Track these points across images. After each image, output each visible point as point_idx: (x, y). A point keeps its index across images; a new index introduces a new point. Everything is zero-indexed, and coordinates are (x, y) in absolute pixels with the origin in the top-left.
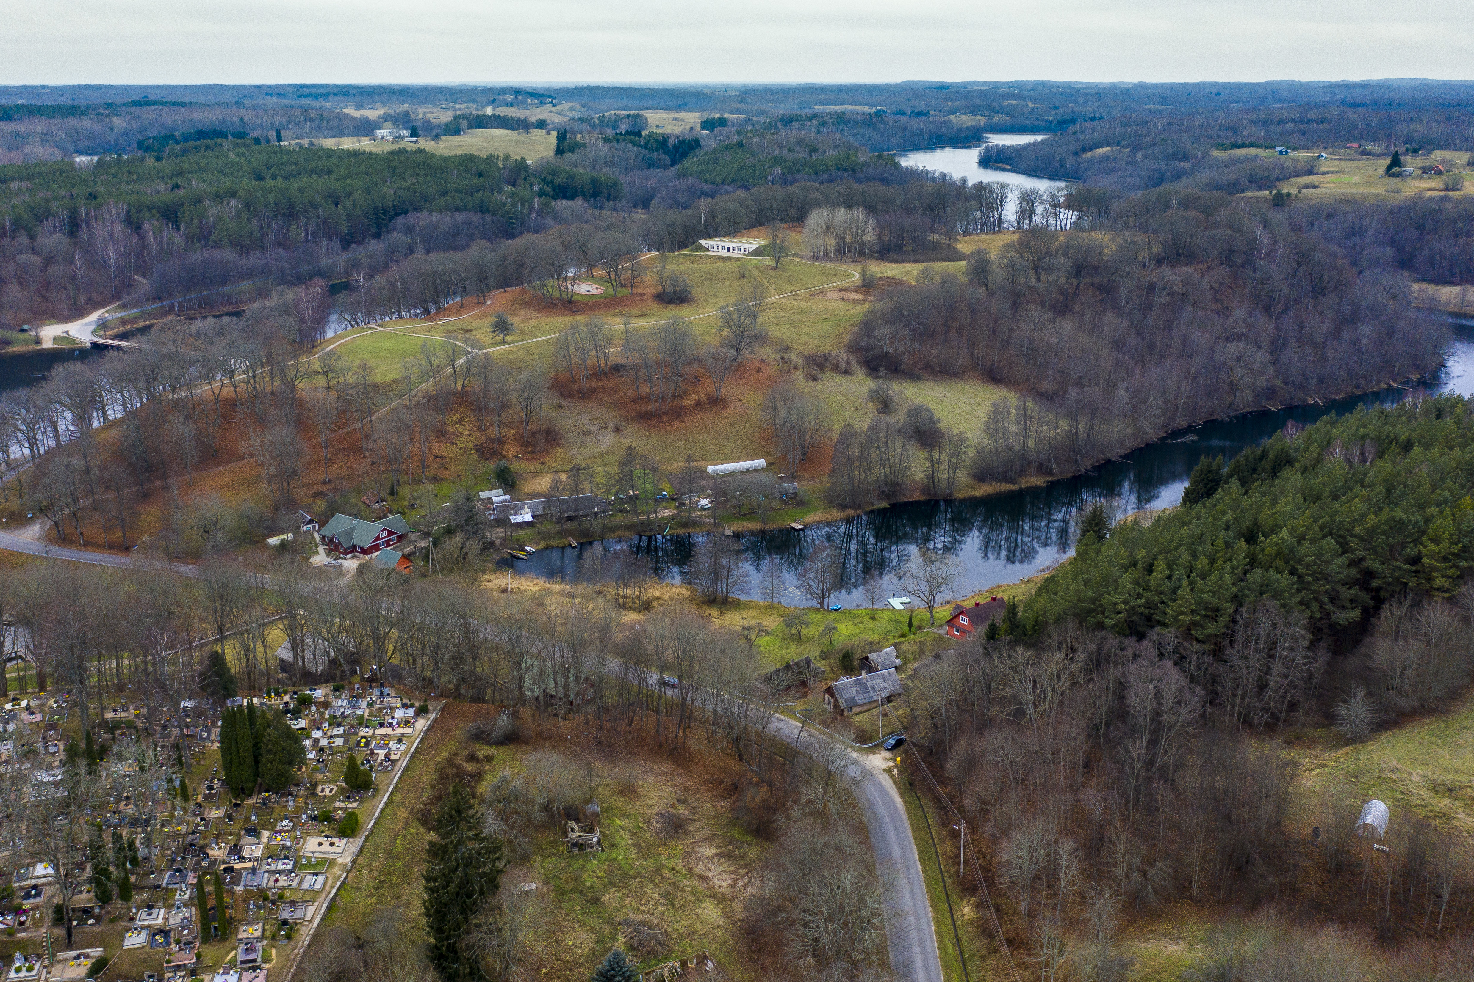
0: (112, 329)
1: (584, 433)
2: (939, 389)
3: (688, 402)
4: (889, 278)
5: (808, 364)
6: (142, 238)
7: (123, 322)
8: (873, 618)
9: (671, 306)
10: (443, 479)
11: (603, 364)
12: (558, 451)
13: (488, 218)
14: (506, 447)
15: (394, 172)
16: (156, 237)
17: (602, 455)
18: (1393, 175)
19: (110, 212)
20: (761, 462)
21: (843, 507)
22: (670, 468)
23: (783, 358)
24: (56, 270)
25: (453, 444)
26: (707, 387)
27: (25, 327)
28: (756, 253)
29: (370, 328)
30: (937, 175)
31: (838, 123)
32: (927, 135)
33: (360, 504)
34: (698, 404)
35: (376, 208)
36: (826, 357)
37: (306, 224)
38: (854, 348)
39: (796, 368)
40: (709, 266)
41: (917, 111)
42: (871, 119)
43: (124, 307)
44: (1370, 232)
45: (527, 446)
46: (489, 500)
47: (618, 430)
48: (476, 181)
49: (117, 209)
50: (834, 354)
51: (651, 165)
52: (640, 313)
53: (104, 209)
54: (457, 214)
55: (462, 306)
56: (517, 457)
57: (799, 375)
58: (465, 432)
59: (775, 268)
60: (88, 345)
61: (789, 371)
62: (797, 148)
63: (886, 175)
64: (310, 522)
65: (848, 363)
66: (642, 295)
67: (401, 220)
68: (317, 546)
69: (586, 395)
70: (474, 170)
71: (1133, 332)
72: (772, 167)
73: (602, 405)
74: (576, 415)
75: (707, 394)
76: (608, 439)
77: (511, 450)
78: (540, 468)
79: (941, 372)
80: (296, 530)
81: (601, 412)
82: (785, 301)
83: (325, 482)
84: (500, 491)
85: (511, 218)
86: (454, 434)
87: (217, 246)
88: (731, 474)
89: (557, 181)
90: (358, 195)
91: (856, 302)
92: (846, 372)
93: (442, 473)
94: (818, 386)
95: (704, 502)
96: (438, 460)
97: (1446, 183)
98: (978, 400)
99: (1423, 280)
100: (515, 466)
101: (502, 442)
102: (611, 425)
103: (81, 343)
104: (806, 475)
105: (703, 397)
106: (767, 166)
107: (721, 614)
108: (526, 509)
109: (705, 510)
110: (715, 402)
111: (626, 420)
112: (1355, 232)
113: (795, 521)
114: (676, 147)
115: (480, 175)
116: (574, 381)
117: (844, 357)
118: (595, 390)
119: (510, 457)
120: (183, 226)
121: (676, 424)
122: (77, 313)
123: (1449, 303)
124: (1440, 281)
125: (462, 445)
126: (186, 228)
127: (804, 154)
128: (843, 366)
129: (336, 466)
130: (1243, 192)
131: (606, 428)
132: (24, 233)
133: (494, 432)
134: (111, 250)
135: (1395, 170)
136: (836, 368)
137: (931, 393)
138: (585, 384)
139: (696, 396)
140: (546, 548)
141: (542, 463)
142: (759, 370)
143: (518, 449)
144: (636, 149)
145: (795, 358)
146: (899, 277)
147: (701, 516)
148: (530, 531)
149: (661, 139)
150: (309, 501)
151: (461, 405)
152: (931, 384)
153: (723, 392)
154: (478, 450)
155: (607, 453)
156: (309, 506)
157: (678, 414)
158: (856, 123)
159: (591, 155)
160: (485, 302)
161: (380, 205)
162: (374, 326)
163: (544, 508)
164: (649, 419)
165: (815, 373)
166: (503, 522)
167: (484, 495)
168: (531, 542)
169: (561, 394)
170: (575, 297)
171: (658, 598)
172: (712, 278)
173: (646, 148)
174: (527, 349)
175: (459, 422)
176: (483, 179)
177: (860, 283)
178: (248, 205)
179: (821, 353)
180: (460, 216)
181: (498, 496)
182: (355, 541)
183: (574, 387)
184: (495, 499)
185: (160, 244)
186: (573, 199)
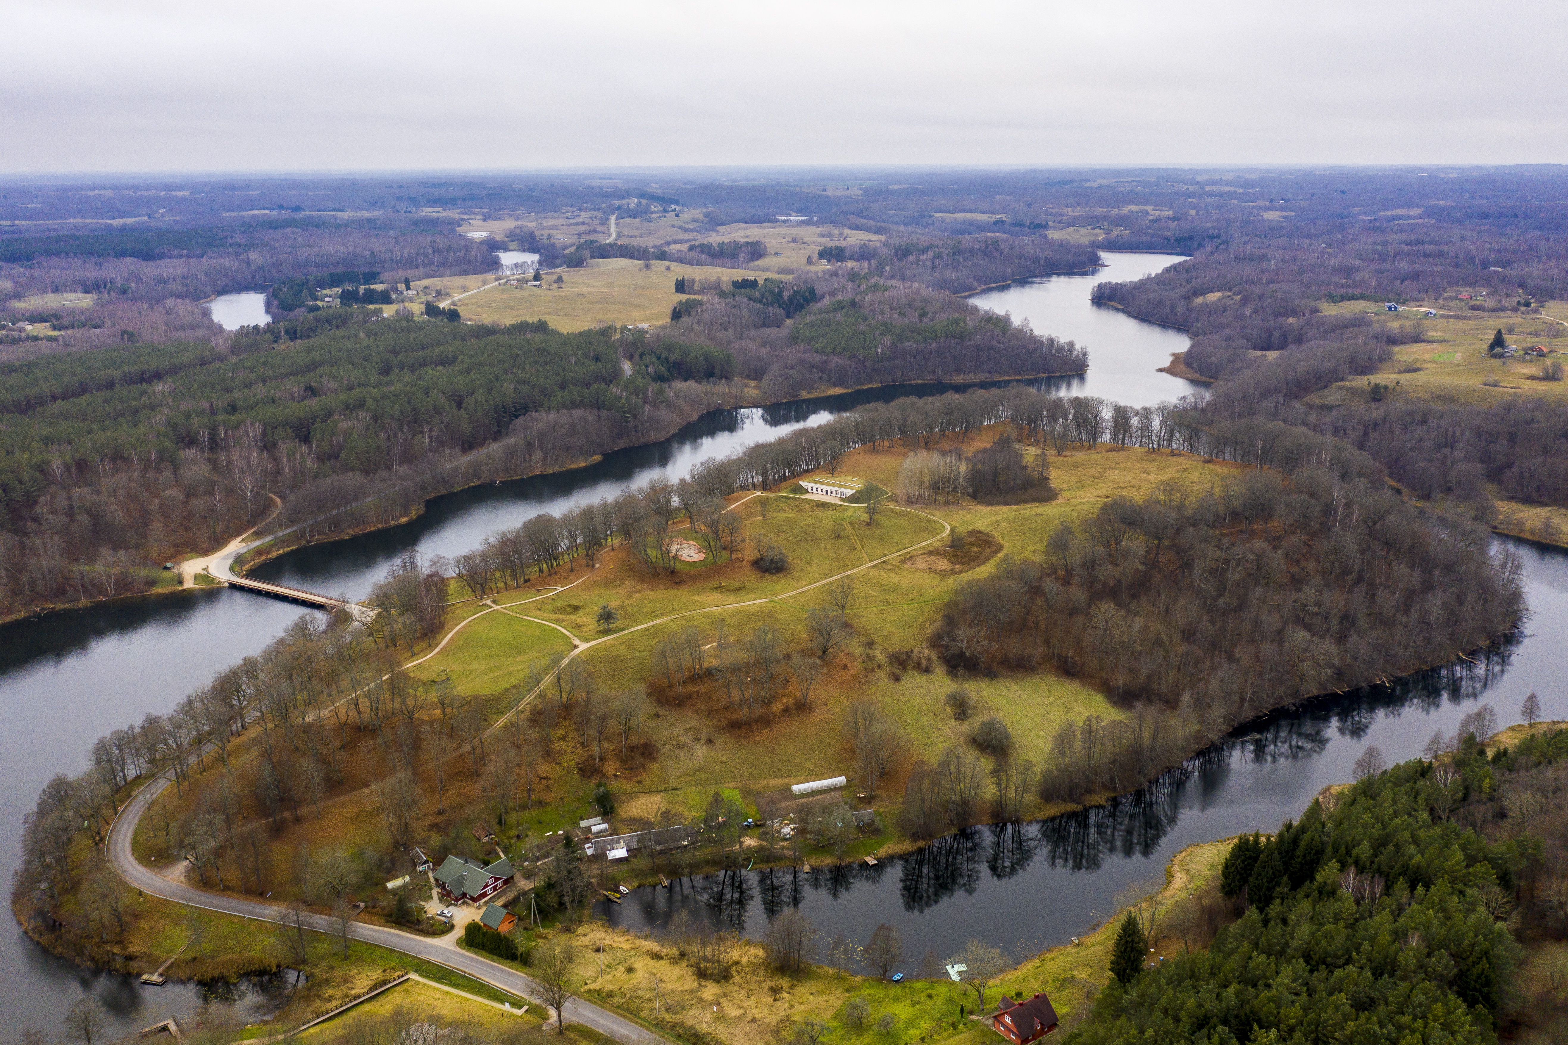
0: (249, 562)
1: (680, 746)
2: (1015, 687)
3: (777, 707)
4: (979, 532)
5: (891, 662)
6: (276, 460)
7: (259, 552)
8: (930, 996)
9: (768, 576)
10: (547, 803)
11: (698, 667)
12: (654, 766)
13: (604, 414)
14: (606, 765)
15: (515, 361)
16: (289, 460)
17: (695, 771)
18: (1494, 356)
19: (248, 434)
20: (841, 780)
21: (915, 837)
22: (757, 786)
23: (868, 655)
24: (198, 504)
25: (557, 764)
26: (795, 690)
27: (169, 565)
28: (852, 499)
29: (485, 605)
30: (1044, 339)
31: (954, 254)
32: (1042, 262)
33: (471, 837)
34: (786, 710)
35: (496, 407)
36: (909, 654)
37: (431, 430)
38: (935, 642)
39: (879, 667)
40: (808, 519)
41: (1036, 222)
42: (987, 247)
43: (258, 534)
44: (1461, 445)
45: (626, 762)
46: (588, 829)
47: (710, 742)
48: (593, 367)
49: (253, 431)
50: (916, 650)
51: (765, 322)
52: (737, 585)
53: (242, 429)
54: (574, 412)
55: (572, 571)
56: (616, 776)
57: (882, 674)
58: (569, 750)
59: (869, 524)
60: (226, 584)
61: (873, 670)
62: (908, 311)
63: (995, 343)
64: (426, 862)
65: (929, 659)
66: (741, 560)
67: (519, 422)
68: (431, 889)
69: (681, 702)
70: (592, 354)
71: (1205, 618)
72: (882, 334)
73: (697, 712)
74: (673, 725)
75: (795, 698)
76: (700, 752)
77: (610, 767)
78: (636, 787)
79: (1018, 666)
80: (413, 872)
81: (694, 721)
82: (874, 572)
83: (439, 813)
84: (598, 819)
85: (625, 412)
86: (559, 751)
87: (347, 469)
88: (814, 793)
89: (673, 358)
90: (480, 395)
91: (944, 574)
92: (927, 670)
93: (548, 797)
94: (900, 687)
95: (786, 830)
96: (543, 781)
97: (1546, 370)
98: (1052, 699)
99: (1511, 498)
100: (614, 786)
101: (602, 759)
102: (704, 737)
103: (220, 582)
104: (883, 794)
105: (791, 701)
106: (877, 334)
107: (792, 987)
108: (622, 844)
109: (785, 840)
110: (802, 707)
111: (718, 730)
112: (1447, 443)
113: (869, 855)
114: (790, 299)
115: (597, 359)
116: (671, 687)
117: (926, 652)
118: (690, 697)
119: (610, 775)
120: (315, 444)
121: (765, 733)
122: (216, 544)
123: (1532, 532)
124: (1528, 501)
125: (565, 765)
126: (318, 446)
127: (915, 316)
128: (924, 663)
129: (450, 793)
130: (1343, 380)
131: (699, 740)
132: (169, 464)
133: (595, 750)
134: (247, 481)
135: (1498, 350)
136: (918, 666)
137: (1006, 693)
138: (680, 690)
139: (784, 700)
140: (639, 887)
141: (639, 782)
142: (845, 667)
143: (617, 765)
144: (752, 303)
145: (880, 656)
146: (987, 529)
147: (783, 848)
148: (623, 867)
149: (776, 290)
150: (424, 834)
151: (565, 719)
152: (1007, 682)
153: (811, 696)
154: (580, 769)
155: (699, 769)
156: (425, 841)
157: (765, 721)
158: (972, 252)
159: (706, 316)
160: (593, 566)
161: (500, 404)
162: (488, 602)
163: (638, 841)
164: (739, 728)
165: (897, 671)
166: (599, 857)
167: (584, 824)
168: (626, 881)
169: (659, 701)
170: (678, 565)
171: (737, 963)
172: (808, 537)
173: (761, 302)
174: (629, 642)
175: (564, 738)
176: (599, 364)
177: (948, 541)
178: (375, 418)
179: (903, 650)
180: (577, 413)
181: (597, 825)
182: (465, 889)
183: (672, 693)
184: (594, 829)
185: (293, 468)
186: (686, 380)
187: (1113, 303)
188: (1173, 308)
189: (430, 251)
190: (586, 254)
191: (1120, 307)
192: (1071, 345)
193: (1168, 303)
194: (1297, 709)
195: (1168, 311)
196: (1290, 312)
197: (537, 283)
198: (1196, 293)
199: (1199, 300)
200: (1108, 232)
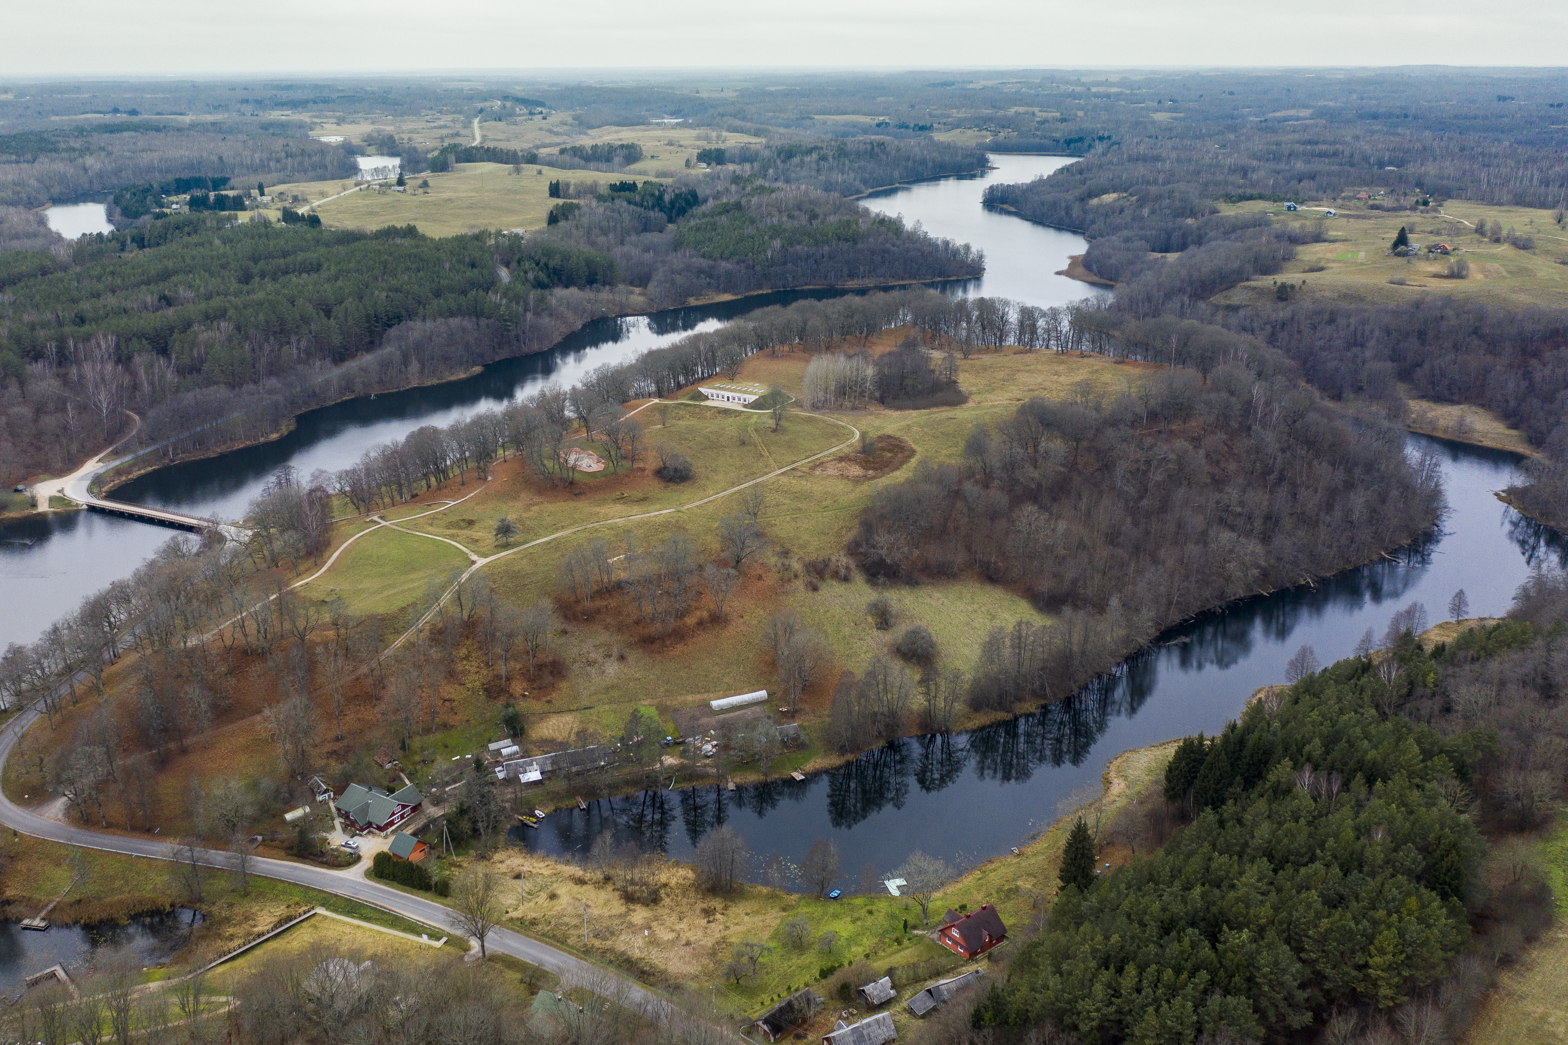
0: (107, 483)
1: (590, 663)
2: (937, 595)
3: (691, 621)
4: (889, 437)
5: (808, 572)
6: (133, 374)
7: (118, 472)
8: (870, 912)
9: (672, 486)
10: (452, 726)
11: (606, 580)
12: (564, 685)
13: (483, 322)
14: (513, 684)
15: (385, 267)
16: (146, 373)
17: (607, 689)
18: (1399, 254)
19: (99, 346)
20: (762, 694)
21: (842, 750)
22: (675, 703)
23: (783, 565)
24: (50, 422)
25: (460, 684)
26: (709, 602)
27: (20, 487)
28: (756, 405)
29: (373, 521)
30: (939, 242)
31: (839, 156)
32: (930, 164)
33: (373, 764)
34: (701, 623)
35: (368, 316)
36: (826, 563)
37: (299, 341)
38: (853, 549)
39: (796, 576)
40: (710, 426)
41: (921, 124)
42: (873, 148)
43: (116, 453)
44: (1372, 343)
45: (533, 681)
46: (498, 752)
47: (622, 658)
48: (470, 273)
49: (105, 343)
50: (833, 559)
51: (646, 227)
52: (640, 495)
53: (93, 342)
54: (451, 321)
55: (463, 484)
56: (524, 696)
57: (799, 584)
58: (473, 669)
59: (774, 431)
60: (85, 507)
61: (789, 580)
62: (796, 213)
63: (888, 245)
64: (326, 791)
65: (847, 568)
66: (643, 470)
67: (393, 332)
68: (333, 819)
69: (589, 617)
70: (467, 259)
71: (1129, 520)
72: (771, 238)
73: (606, 628)
74: (582, 641)
75: (709, 611)
76: (612, 669)
77: (517, 687)
78: (546, 708)
79: (939, 572)
80: (312, 802)
81: (604, 637)
82: (785, 479)
83: (337, 739)
84: (508, 742)
85: (505, 321)
86: (463, 672)
87: (210, 382)
88: (734, 708)
89: (552, 264)
90: (350, 303)
91: (857, 481)
92: (846, 579)
93: (454, 720)
94: (818, 597)
95: (708, 747)
96: (447, 704)
97: (1451, 268)
98: (976, 606)
99: (1423, 397)
100: (523, 706)
101: (508, 679)
102: (615, 652)
103: (77, 505)
104: (806, 707)
105: (705, 614)
106: (766, 237)
107: (726, 908)
108: (535, 766)
109: (709, 757)
110: (717, 620)
111: (630, 645)
112: (1356, 342)
113: (796, 770)
114: (672, 203)
115: (473, 266)
116: (578, 602)
117: (844, 560)
118: (598, 611)
119: (518, 695)
120: (174, 356)
121: (679, 647)
122: (70, 464)
123: (1445, 431)
124: (1439, 399)
125: (469, 686)
126: (177, 358)
127: (804, 220)
128: (843, 572)
129: (347, 718)
130: (1247, 280)
131: (610, 656)
132: (14, 380)
133: (502, 669)
134: (102, 397)
135: (1402, 248)
136: (836, 575)
137: (928, 600)
138: (588, 604)
139: (698, 613)
140: (555, 811)
141: (549, 702)
142: (760, 578)
143: (525, 685)
144: (632, 207)
145: (796, 566)
146: (898, 435)
147: (705, 765)
148: (538, 790)
149: (657, 193)
150: (323, 762)
151: (467, 637)
152: (929, 590)
153: (726, 609)
154: (486, 690)
155: (613, 687)
156: (324, 769)
157: (679, 635)
158: (858, 154)
159: (585, 220)
160: (486, 479)
161: (372, 312)
162: (376, 518)
163: (552, 764)
164: (652, 642)
165: (814, 580)
166: (512, 780)
167: (493, 746)
168: (542, 804)
169: (565, 617)
170: (577, 476)
171: (665, 885)
172: (713, 445)
173: (642, 206)
174: (530, 556)
175: (467, 658)
176: (476, 271)
177: (859, 446)
178: (238, 328)
179: (820, 559)
180: (455, 322)
181: (508, 748)
182: (370, 818)
183: (579, 609)
184: (504, 752)
185: (152, 383)
186: (567, 287)
187: (1005, 206)
188: (1068, 208)
189: (283, 154)
190: (452, 158)
191: (1013, 209)
192: (967, 247)
193: (1063, 205)
194: (1223, 612)
195: (1063, 213)
196: (1188, 211)
197: (401, 188)
198: (1091, 195)
199: (1095, 201)
200: (996, 134)
